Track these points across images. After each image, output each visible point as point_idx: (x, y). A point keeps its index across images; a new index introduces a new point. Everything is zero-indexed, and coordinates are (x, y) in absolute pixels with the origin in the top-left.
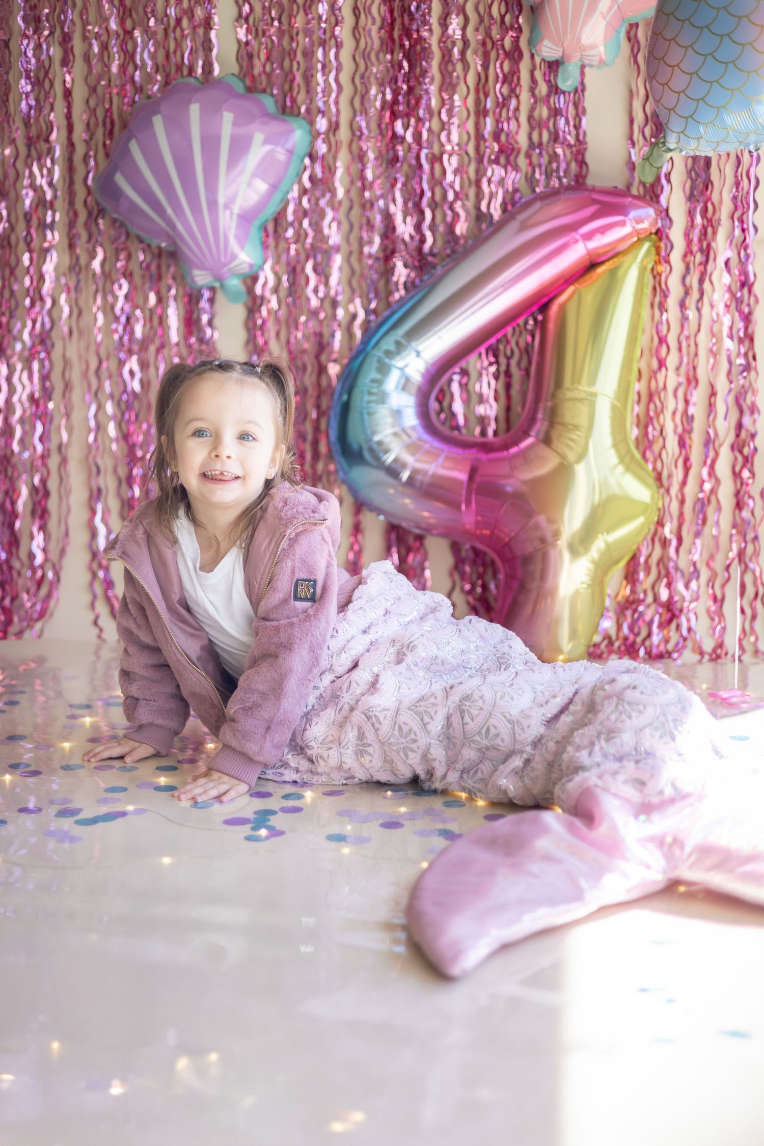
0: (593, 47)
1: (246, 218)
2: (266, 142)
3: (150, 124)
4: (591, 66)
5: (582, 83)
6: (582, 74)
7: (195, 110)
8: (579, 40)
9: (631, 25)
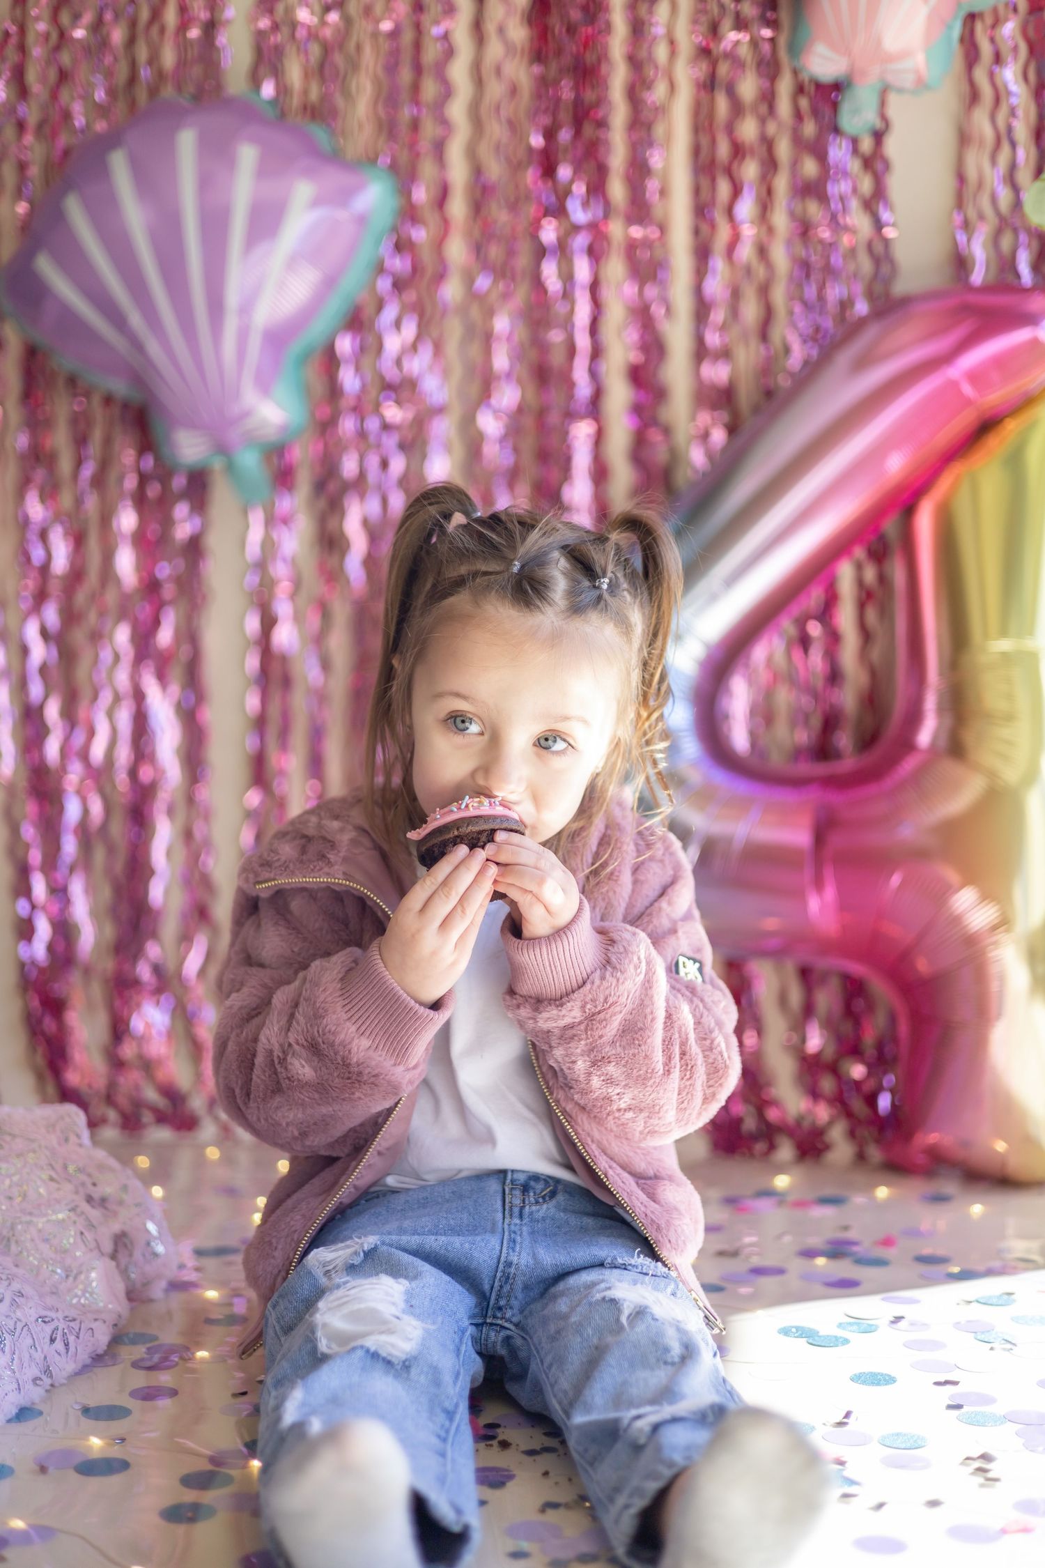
0: (905, 54)
1: (277, 338)
2: (316, 202)
3: (103, 172)
4: (900, 90)
5: (884, 118)
6: (883, 103)
7: (187, 140)
8: (879, 42)
9: (971, 18)
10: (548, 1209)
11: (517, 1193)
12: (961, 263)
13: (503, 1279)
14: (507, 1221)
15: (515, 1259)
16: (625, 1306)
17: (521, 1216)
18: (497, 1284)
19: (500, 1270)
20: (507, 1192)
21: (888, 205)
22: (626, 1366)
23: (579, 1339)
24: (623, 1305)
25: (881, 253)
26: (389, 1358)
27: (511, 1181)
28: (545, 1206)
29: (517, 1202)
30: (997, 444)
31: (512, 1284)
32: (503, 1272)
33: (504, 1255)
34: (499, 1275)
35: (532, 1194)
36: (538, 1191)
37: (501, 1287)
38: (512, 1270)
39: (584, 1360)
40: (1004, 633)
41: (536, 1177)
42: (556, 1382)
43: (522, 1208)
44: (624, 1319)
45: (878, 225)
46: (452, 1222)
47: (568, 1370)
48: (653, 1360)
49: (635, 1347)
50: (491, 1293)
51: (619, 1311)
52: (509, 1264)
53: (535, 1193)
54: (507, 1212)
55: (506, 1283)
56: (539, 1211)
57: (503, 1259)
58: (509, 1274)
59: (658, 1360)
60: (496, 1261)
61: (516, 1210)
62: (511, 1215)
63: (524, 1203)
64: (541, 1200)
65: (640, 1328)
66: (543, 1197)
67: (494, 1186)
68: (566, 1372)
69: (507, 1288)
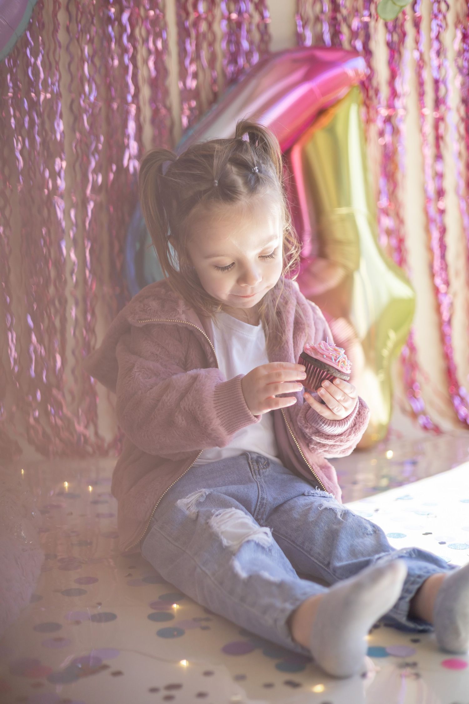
10: (269, 471)
11: (255, 464)
12: (299, 38)
13: (261, 506)
14: (254, 477)
15: (265, 496)
16: (338, 511)
17: (260, 475)
18: (258, 508)
19: (259, 501)
20: (251, 463)
21: (266, 8)
22: (350, 537)
23: (318, 529)
24: (336, 510)
25: (264, 30)
26: (263, 545)
27: (251, 458)
28: (268, 469)
29: (256, 468)
30: (325, 121)
31: (265, 508)
32: (261, 502)
33: (260, 494)
34: (259, 504)
35: (261, 464)
36: (263, 463)
37: (259, 509)
38: (265, 501)
39: (324, 538)
40: (339, 205)
41: (260, 457)
42: (311, 550)
43: (259, 471)
44: (339, 517)
45: (262, 17)
46: (230, 479)
47: (317, 543)
48: (361, 534)
49: (351, 529)
50: (254, 512)
51: (336, 514)
52: (263, 499)
53: (261, 463)
54: (253, 473)
55: (262, 507)
56: (266, 472)
57: (260, 496)
58: (263, 503)
59: (363, 534)
60: (257, 497)
61: (257, 472)
62: (255, 474)
63: (259, 468)
64: (265, 467)
65: (350, 520)
66: (265, 465)
67: (243, 462)
68: (316, 544)
69: (262, 510)
